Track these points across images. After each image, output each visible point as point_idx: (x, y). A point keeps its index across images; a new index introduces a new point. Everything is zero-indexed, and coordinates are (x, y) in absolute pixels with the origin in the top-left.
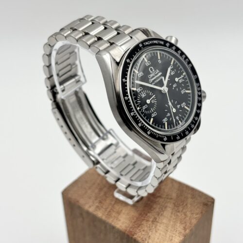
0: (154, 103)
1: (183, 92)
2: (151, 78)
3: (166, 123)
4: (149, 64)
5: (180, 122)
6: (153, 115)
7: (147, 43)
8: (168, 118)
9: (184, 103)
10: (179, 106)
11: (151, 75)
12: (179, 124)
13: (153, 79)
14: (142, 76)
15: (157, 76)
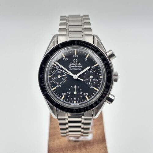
0: (64, 80)
1: (91, 87)
2: (72, 65)
3: (64, 96)
4: (75, 56)
5: (75, 102)
6: (58, 86)
7: (82, 44)
8: (68, 94)
9: (87, 94)
10: (81, 93)
11: (73, 64)
12: (73, 102)
13: (73, 67)
14: (65, 61)
15: (77, 67)
